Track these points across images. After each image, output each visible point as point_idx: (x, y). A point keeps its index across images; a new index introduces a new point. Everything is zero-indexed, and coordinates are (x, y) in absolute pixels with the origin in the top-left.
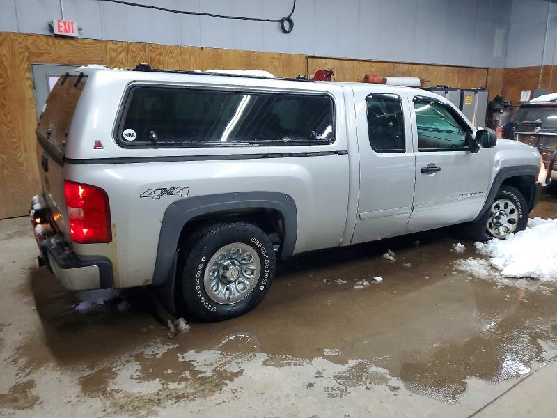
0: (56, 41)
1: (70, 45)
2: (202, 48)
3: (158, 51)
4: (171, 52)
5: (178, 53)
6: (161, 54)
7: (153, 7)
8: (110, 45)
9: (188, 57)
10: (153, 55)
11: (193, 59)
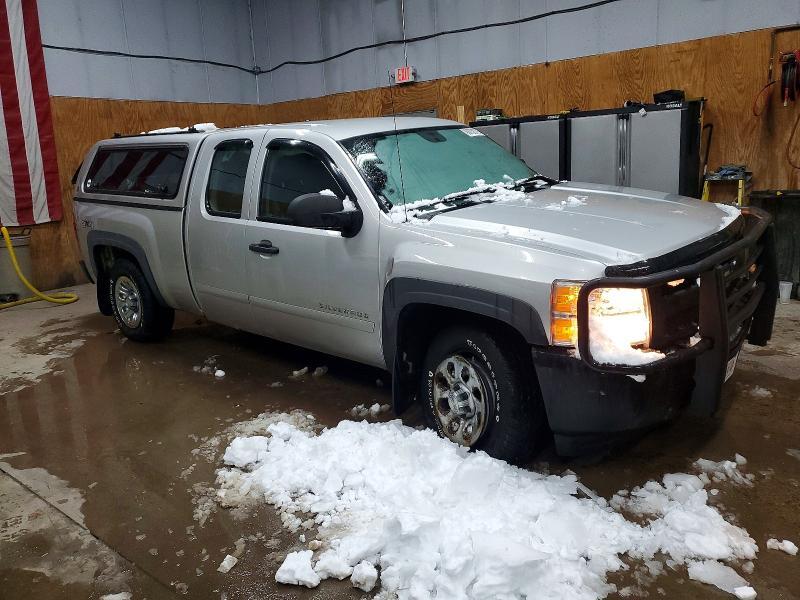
0: (401, 89)
1: (411, 91)
2: (547, 64)
3: (492, 80)
4: (506, 78)
5: (515, 78)
6: (494, 83)
7: (486, 26)
8: (444, 83)
9: (528, 81)
10: (486, 85)
11: (534, 81)
